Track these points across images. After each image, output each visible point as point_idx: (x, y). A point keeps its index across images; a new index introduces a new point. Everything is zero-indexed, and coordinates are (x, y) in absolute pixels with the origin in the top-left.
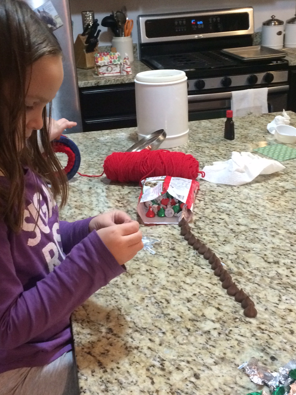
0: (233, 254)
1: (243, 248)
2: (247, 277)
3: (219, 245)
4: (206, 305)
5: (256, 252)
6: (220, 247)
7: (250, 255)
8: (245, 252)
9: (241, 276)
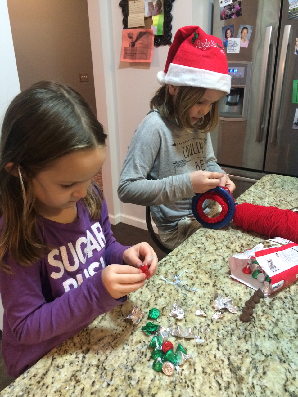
0: (263, 354)
1: (283, 355)
2: (242, 389)
3: (264, 336)
4: (170, 387)
5: (290, 368)
6: (263, 338)
7: (279, 367)
8: (279, 360)
9: (239, 383)
